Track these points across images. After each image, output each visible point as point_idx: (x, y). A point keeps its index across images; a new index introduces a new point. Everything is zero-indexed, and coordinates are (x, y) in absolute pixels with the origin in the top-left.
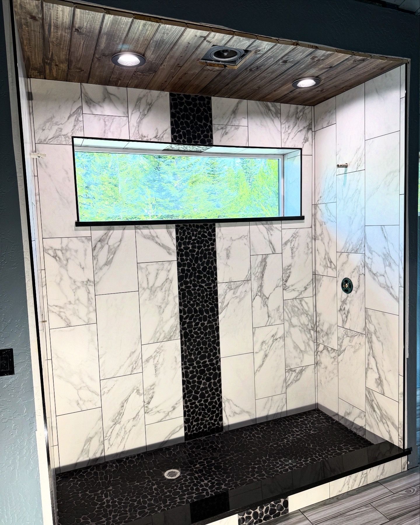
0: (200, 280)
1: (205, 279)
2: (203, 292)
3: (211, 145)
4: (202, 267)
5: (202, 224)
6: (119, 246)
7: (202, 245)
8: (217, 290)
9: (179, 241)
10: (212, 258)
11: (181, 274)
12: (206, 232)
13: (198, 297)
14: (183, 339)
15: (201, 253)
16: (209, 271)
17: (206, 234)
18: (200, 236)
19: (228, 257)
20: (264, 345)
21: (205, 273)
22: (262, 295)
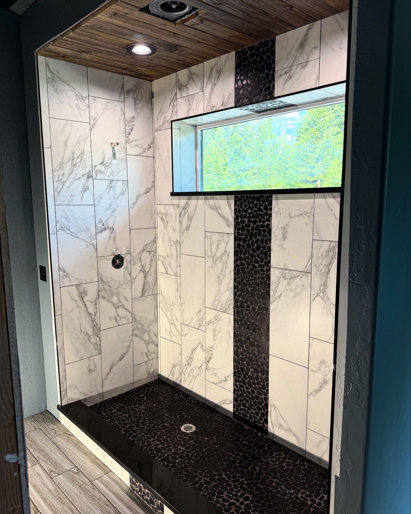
0: (253, 259)
1: (259, 259)
2: (256, 273)
3: (273, 98)
4: (256, 245)
5: (258, 195)
6: (194, 214)
7: (258, 220)
8: (270, 275)
9: (237, 213)
10: (266, 236)
11: (237, 249)
12: (262, 205)
13: (251, 278)
14: (236, 317)
15: (257, 229)
16: (262, 251)
17: (262, 208)
18: (256, 209)
19: (284, 237)
20: (324, 366)
21: (259, 252)
22: (326, 297)
